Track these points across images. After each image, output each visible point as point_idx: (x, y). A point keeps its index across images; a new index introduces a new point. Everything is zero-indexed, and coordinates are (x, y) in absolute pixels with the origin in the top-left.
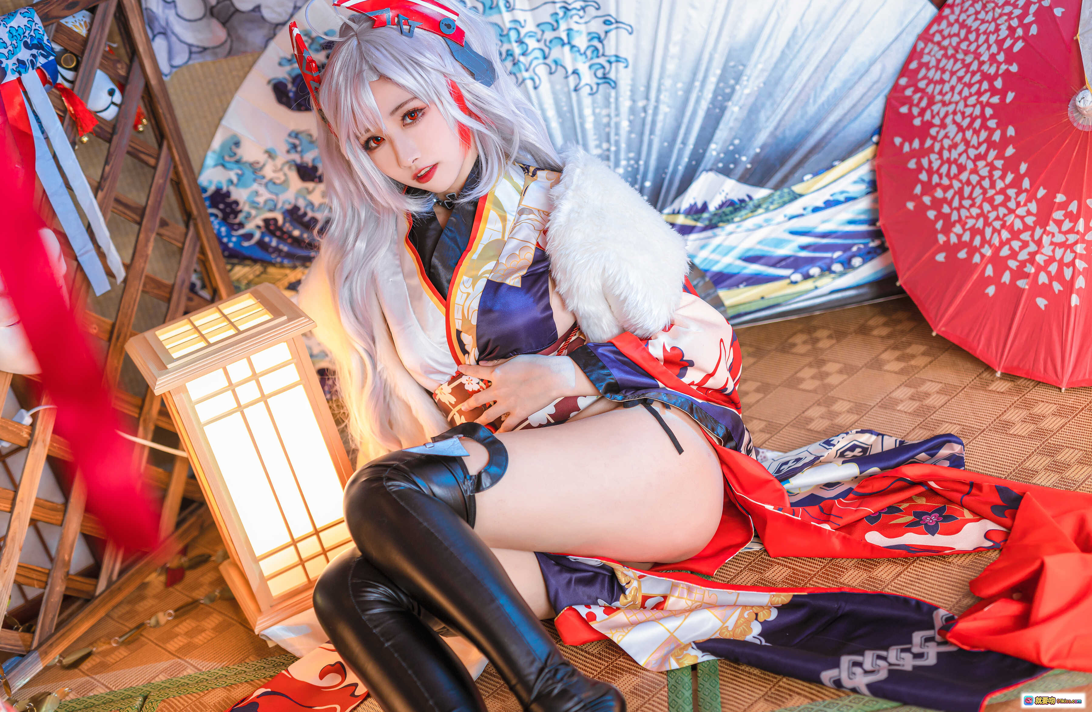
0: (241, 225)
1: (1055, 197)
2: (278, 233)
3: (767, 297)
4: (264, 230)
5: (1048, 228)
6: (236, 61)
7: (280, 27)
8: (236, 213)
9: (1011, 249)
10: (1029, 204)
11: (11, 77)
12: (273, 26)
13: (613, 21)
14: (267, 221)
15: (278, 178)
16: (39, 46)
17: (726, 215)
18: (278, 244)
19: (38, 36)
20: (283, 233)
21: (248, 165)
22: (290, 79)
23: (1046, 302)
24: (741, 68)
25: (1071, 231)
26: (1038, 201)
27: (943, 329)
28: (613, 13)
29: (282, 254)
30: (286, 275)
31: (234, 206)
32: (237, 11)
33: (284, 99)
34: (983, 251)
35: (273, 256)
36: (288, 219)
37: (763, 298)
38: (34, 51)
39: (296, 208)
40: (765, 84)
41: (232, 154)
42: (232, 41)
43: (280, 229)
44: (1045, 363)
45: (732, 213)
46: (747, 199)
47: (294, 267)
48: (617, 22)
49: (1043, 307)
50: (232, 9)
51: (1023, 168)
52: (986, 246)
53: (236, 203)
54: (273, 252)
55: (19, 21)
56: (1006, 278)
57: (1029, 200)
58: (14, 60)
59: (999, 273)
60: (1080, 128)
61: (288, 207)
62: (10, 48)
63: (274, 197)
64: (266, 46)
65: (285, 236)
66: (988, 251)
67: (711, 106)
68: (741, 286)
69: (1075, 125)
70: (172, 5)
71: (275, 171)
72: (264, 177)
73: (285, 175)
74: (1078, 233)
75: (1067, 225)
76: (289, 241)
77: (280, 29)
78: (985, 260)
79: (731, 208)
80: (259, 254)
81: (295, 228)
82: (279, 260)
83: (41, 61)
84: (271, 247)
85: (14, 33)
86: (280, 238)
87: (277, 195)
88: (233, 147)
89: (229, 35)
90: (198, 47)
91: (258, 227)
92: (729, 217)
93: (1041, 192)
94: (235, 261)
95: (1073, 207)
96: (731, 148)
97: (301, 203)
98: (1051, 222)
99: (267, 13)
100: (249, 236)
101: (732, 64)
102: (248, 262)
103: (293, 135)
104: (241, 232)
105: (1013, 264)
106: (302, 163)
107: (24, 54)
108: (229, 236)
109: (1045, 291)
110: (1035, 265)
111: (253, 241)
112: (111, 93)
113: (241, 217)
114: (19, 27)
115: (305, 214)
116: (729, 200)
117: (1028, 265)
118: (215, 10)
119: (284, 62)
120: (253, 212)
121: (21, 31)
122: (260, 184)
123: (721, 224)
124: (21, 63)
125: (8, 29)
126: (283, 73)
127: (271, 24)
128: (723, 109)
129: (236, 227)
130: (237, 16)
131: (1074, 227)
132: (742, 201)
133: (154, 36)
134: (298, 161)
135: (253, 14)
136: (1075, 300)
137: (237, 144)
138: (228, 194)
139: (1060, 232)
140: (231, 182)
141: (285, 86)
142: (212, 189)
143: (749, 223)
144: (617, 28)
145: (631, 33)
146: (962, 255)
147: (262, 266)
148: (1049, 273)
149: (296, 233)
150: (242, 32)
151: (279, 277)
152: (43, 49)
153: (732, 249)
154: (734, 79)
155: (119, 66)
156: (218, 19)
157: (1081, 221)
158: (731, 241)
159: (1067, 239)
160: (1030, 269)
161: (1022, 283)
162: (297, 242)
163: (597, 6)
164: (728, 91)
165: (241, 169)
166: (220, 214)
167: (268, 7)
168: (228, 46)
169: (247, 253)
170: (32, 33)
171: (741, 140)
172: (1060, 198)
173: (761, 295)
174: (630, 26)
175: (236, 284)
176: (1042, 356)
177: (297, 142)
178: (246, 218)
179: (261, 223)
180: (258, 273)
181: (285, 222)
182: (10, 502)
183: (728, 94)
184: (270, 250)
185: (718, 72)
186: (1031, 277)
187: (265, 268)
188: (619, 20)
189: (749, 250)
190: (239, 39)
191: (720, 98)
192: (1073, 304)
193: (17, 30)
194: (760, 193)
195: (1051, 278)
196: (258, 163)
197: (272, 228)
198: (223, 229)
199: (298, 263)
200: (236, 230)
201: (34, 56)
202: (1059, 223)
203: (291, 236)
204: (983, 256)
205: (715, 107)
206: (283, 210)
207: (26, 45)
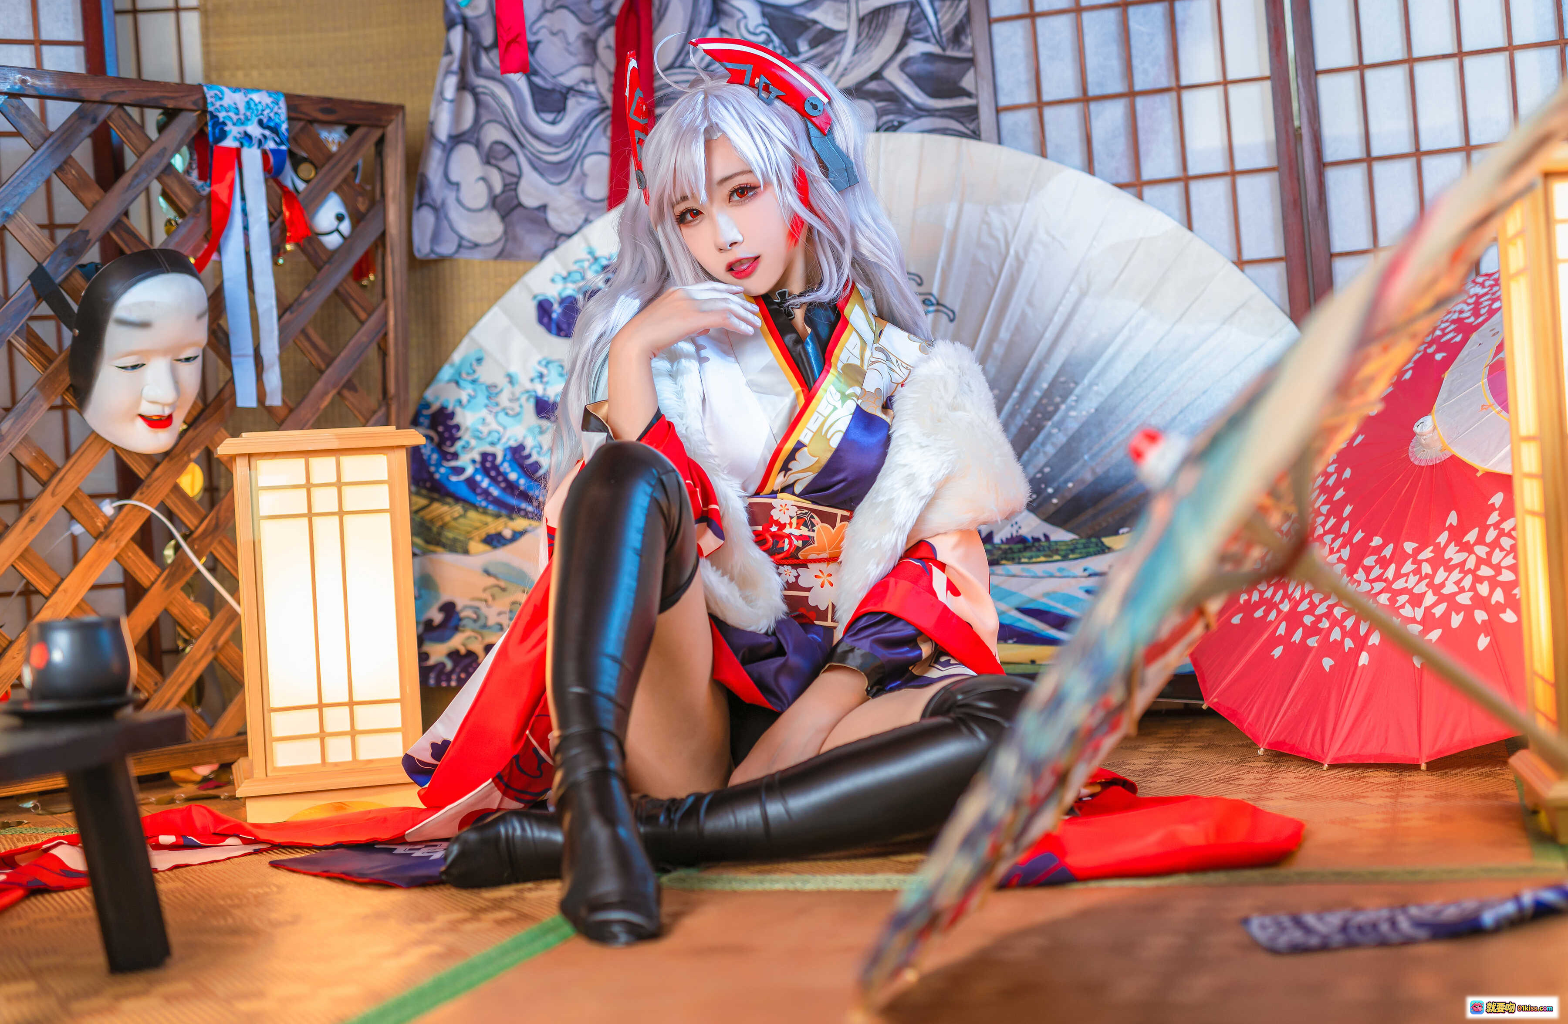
0: (455, 456)
1: (1371, 541)
2: (493, 473)
3: (1038, 662)
4: (478, 466)
5: (1355, 576)
6: (505, 266)
7: (563, 238)
8: (454, 440)
9: (1311, 603)
10: (1342, 550)
11: (229, 143)
12: (556, 236)
13: (934, 301)
14: (484, 456)
15: (512, 409)
16: (275, 130)
17: (1013, 552)
18: (489, 485)
19: (277, 120)
20: (499, 473)
21: (484, 387)
22: (558, 299)
23: (1332, 662)
24: (1072, 385)
25: (1379, 579)
26: (1353, 546)
27: (1216, 700)
28: (935, 291)
29: (490, 499)
30: (486, 524)
31: (454, 431)
32: (520, 205)
33: (546, 320)
34: (1281, 606)
35: (479, 498)
36: (509, 457)
37: (1033, 662)
38: (267, 133)
39: (521, 447)
40: (1097, 410)
41: (471, 371)
42: (507, 240)
43: (496, 468)
44: (1314, 735)
45: (1020, 551)
46: (1043, 539)
47: (498, 516)
48: (938, 304)
49: (1327, 669)
50: (515, 202)
51: (1348, 509)
52: (1286, 600)
53: (458, 427)
54: (480, 494)
55: (260, 98)
56: (1297, 637)
57: (1343, 546)
58: (241, 129)
59: (1290, 632)
60: (1416, 463)
61: (513, 443)
62: (242, 117)
63: (501, 429)
64: (542, 257)
65: (500, 478)
66: (1285, 607)
67: (1026, 423)
68: (1010, 641)
69: (1412, 460)
70: (455, 187)
71: (511, 400)
72: (497, 404)
73: (521, 406)
74: (1386, 580)
75: (1376, 572)
76: (503, 485)
77: (564, 241)
78: (1280, 618)
79: (1020, 546)
80: (464, 492)
81: (513, 470)
82: (484, 504)
83: (271, 145)
84: (480, 487)
85: (252, 105)
86: (494, 480)
87: (505, 428)
88: (474, 363)
89: (506, 232)
90: (469, 241)
91: (474, 461)
92: (1015, 555)
93: (1359, 535)
94: (436, 496)
95: (1388, 552)
96: (1039, 476)
97: (529, 443)
98: (1360, 569)
99: (552, 218)
100: (460, 471)
101: (1062, 379)
102: (449, 500)
103: (544, 363)
104: (453, 464)
105: (1308, 620)
106: (543, 396)
107: (255, 130)
108: (439, 465)
109: (1334, 649)
110: (1331, 619)
111: (463, 477)
112: (340, 218)
113: (458, 445)
114: (260, 103)
115: (529, 456)
116: (1021, 536)
117: (1324, 619)
118: (499, 200)
119: (558, 279)
120: (473, 442)
121: (260, 107)
122: (491, 411)
123: (1003, 562)
124: (248, 136)
125: (247, 99)
126: (553, 292)
127: (554, 232)
128: (1039, 429)
129: (449, 457)
130: (519, 211)
131: (1383, 574)
132: (1036, 540)
133: (421, 206)
134: (540, 393)
135: (536, 212)
136: (1364, 659)
137: (479, 360)
138: (452, 415)
139: (1367, 580)
140: (460, 402)
141: (551, 304)
142: (435, 406)
143: (1038, 569)
144: (937, 311)
145: (952, 320)
146: (1259, 614)
147: (463, 507)
148: (1343, 628)
149: (513, 476)
150: (520, 231)
151: (478, 524)
152: (277, 134)
153: (1011, 594)
154: (1061, 396)
155: (360, 199)
156: (498, 210)
157: (1393, 567)
158: (1011, 584)
159: (1373, 588)
160: (1325, 624)
161: (1312, 642)
162: (511, 487)
163: (919, 280)
164: (1051, 408)
165: (474, 390)
166: (436, 438)
167: (555, 210)
168: (499, 246)
169: (452, 488)
170: (272, 115)
171: (1052, 468)
172: (1377, 541)
173: (1033, 657)
174: (953, 312)
175: (429, 525)
176: (1313, 726)
177: (545, 371)
178: (464, 447)
179: (478, 458)
180: (456, 515)
181: (504, 461)
182: (52, 587)
183: (1049, 412)
184: (479, 491)
185: (1045, 386)
186: (1324, 633)
187: (466, 511)
188: (941, 302)
189: (1032, 600)
190: (515, 239)
191: (1039, 416)
192: (1360, 663)
193: (256, 105)
194: (1060, 535)
195: (1344, 633)
196: (495, 386)
197: (488, 465)
198: (435, 456)
199: (504, 512)
200: (448, 460)
201: (265, 137)
202: (1368, 570)
203: (506, 480)
204: (1279, 612)
205: (1031, 425)
206: (507, 446)
207: (260, 123)
